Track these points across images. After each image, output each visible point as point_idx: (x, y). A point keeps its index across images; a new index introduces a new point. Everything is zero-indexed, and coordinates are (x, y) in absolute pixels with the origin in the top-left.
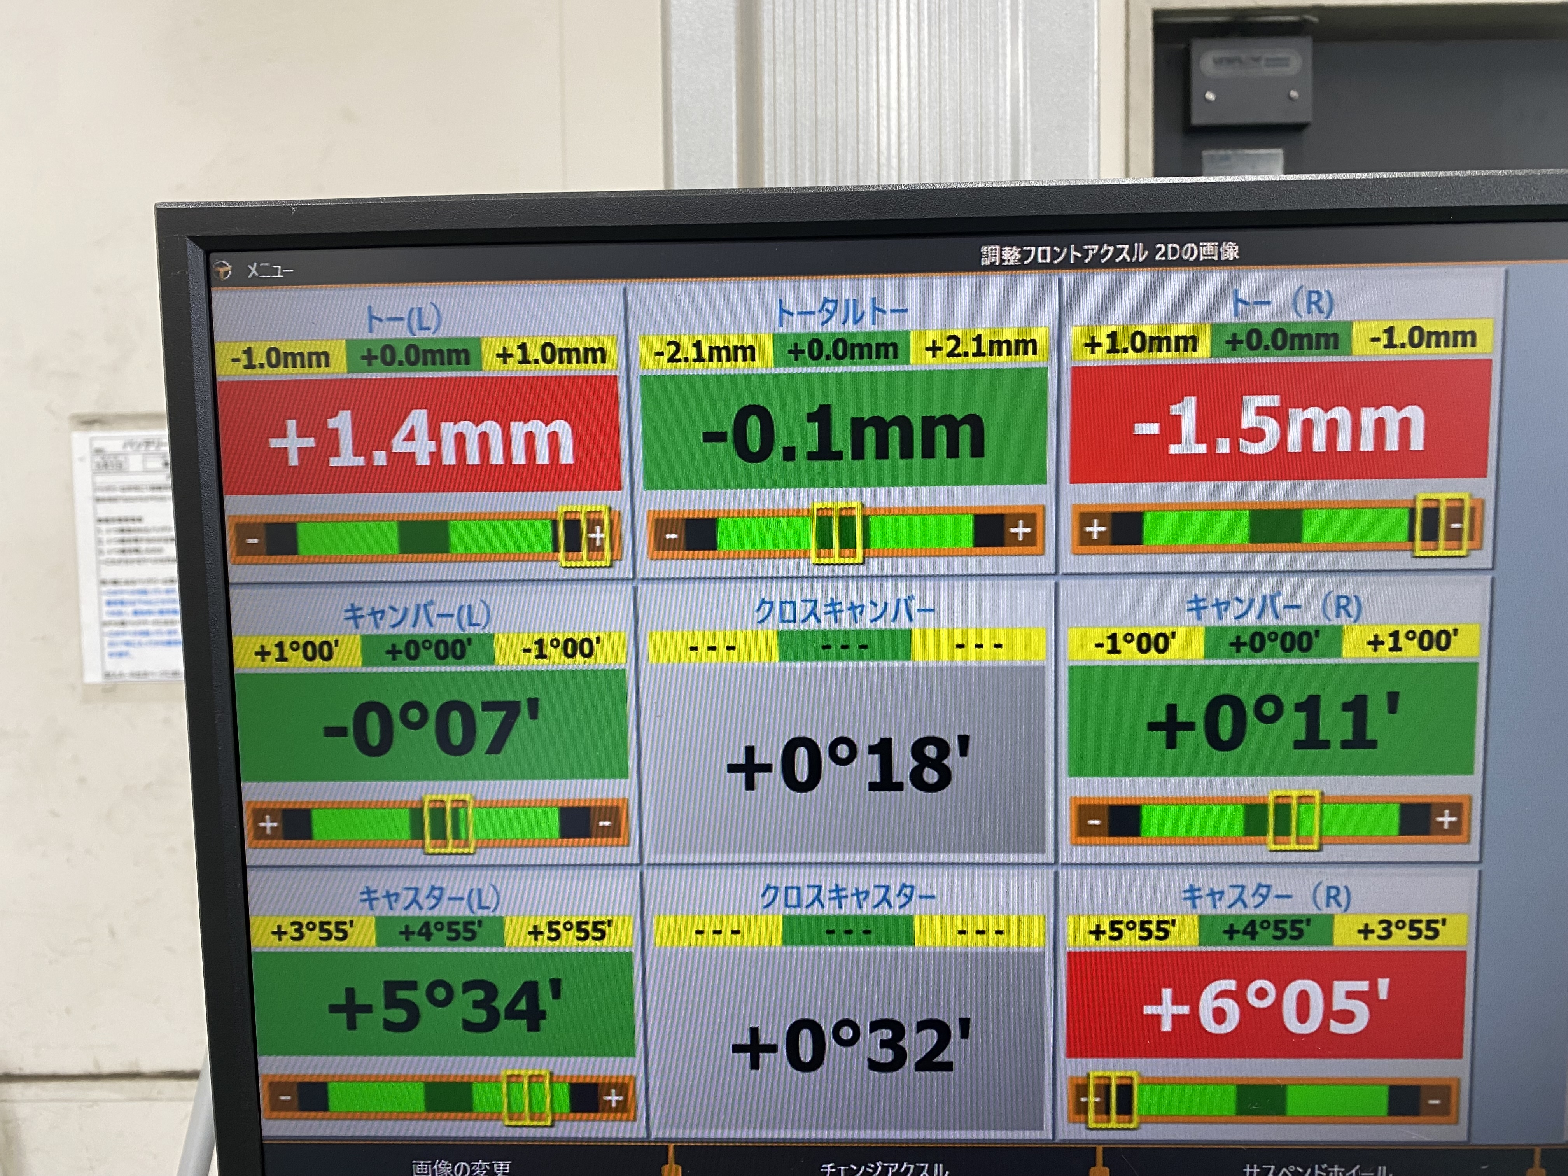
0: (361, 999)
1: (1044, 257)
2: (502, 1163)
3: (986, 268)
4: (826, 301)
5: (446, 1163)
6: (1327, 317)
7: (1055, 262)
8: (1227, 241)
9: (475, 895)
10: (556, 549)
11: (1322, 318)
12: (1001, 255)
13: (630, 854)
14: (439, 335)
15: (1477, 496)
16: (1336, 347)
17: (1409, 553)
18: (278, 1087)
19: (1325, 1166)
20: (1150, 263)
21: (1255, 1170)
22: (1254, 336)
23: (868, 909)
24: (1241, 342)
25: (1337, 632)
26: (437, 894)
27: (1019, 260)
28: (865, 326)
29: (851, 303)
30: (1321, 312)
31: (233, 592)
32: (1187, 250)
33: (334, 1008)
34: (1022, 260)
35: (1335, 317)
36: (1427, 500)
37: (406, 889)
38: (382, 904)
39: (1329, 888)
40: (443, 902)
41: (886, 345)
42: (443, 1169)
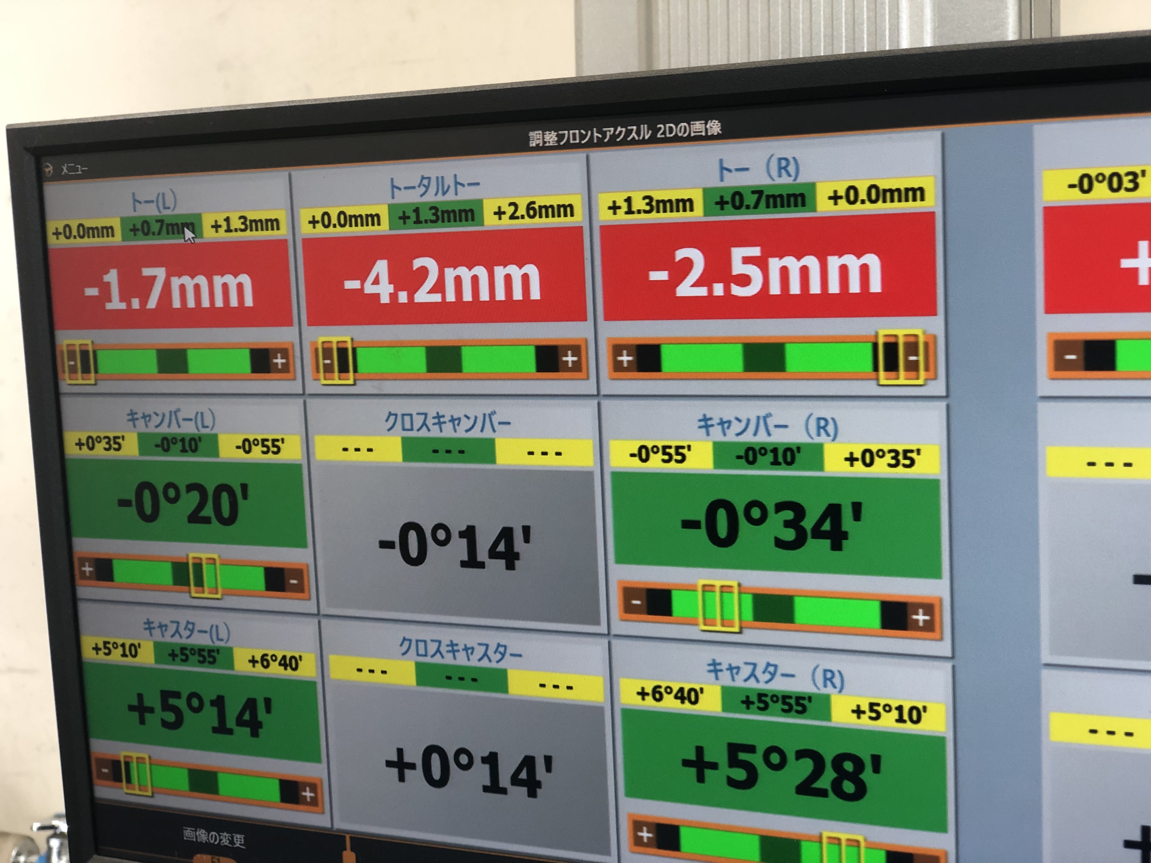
0: (147, 703)
1: (574, 139)
2: (238, 836)
3: (533, 149)
4: (423, 178)
5: (204, 831)
6: (795, 180)
7: (583, 142)
8: (712, 120)
9: (214, 632)
10: (254, 371)
11: (789, 180)
12: (543, 138)
13: (310, 607)
14: (177, 212)
15: (929, 333)
16: (803, 205)
17: (875, 382)
18: (102, 762)
20: (653, 140)
22: (737, 197)
23: (474, 662)
24: (727, 203)
25: (818, 449)
26: (191, 628)
27: (557, 142)
28: (450, 197)
29: (440, 180)
30: (790, 175)
31: (63, 400)
32: (681, 129)
33: (131, 708)
34: (558, 141)
35: (801, 180)
36: (886, 336)
37: (172, 622)
38: (157, 632)
39: (825, 671)
40: (196, 633)
41: (465, 211)
42: (202, 835)
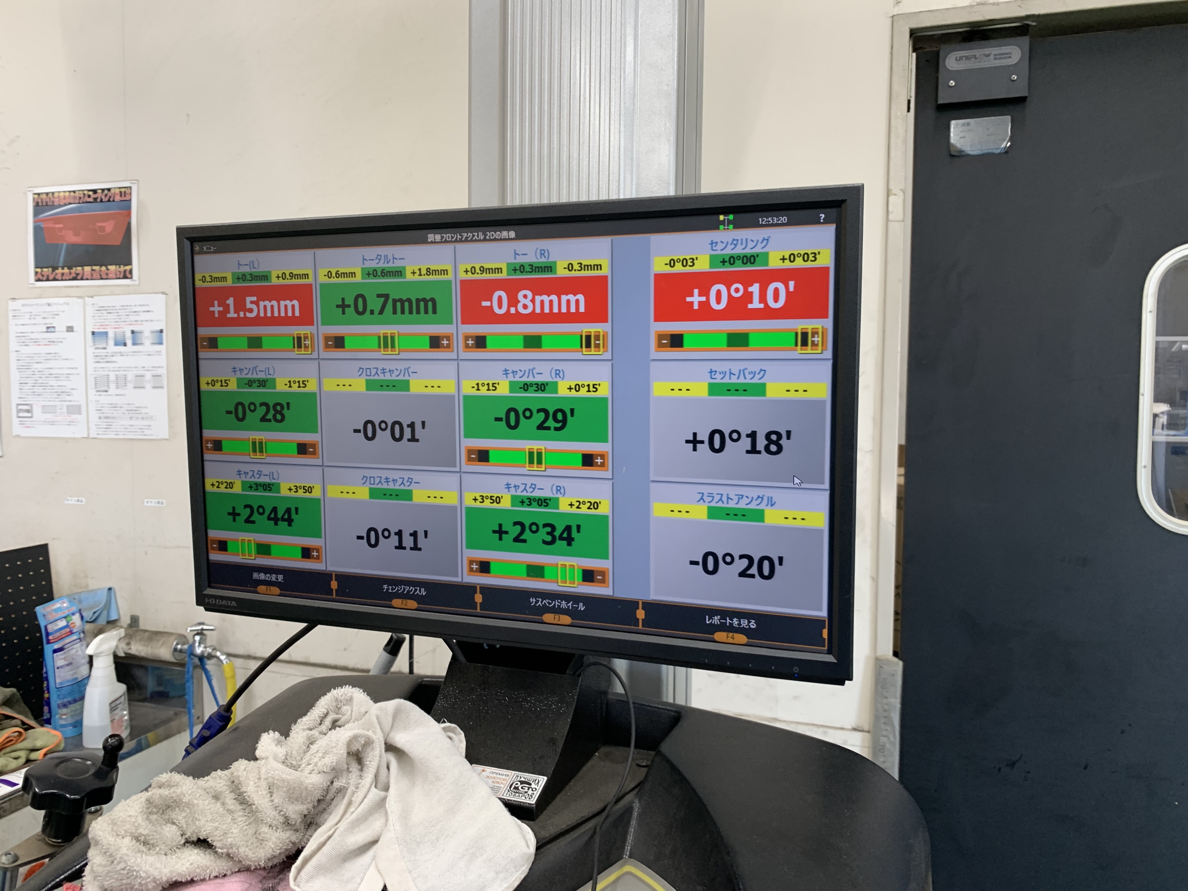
0: (237, 511)
1: (449, 238)
2: (280, 576)
3: (429, 243)
4: (378, 255)
5: (263, 574)
7: (453, 240)
8: (511, 231)
9: (271, 475)
10: (294, 347)
11: (545, 260)
12: (434, 238)
13: (319, 462)
14: (260, 270)
15: (605, 331)
16: (551, 271)
17: (581, 353)
18: (213, 542)
19: (559, 601)
20: (485, 240)
21: (534, 600)
22: (522, 267)
23: (397, 487)
24: (517, 270)
25: (556, 384)
26: (260, 473)
28: (391, 265)
29: (386, 256)
30: (545, 257)
31: (201, 362)
32: (497, 235)
33: (229, 514)
34: (441, 240)
35: (550, 260)
36: (586, 332)
37: (251, 471)
38: (243, 476)
39: (557, 486)
40: (262, 477)
41: (398, 272)
42: (262, 576)
